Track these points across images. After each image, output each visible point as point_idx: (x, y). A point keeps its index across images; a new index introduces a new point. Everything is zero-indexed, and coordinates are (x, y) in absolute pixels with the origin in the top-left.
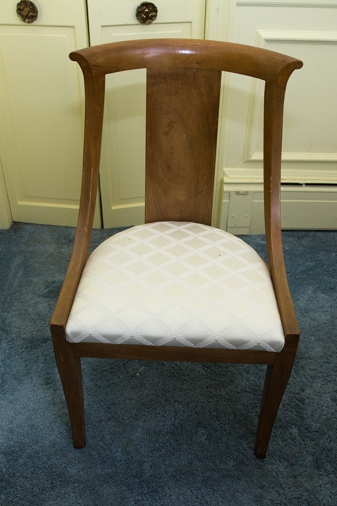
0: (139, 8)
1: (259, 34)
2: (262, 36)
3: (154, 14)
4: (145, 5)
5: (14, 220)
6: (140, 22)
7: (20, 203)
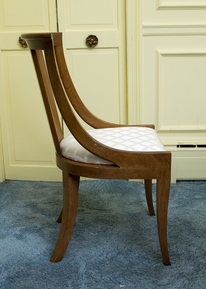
0: (88, 38)
1: (157, 51)
2: (159, 52)
3: (96, 42)
4: (91, 36)
5: (6, 179)
6: (89, 47)
7: (11, 165)
